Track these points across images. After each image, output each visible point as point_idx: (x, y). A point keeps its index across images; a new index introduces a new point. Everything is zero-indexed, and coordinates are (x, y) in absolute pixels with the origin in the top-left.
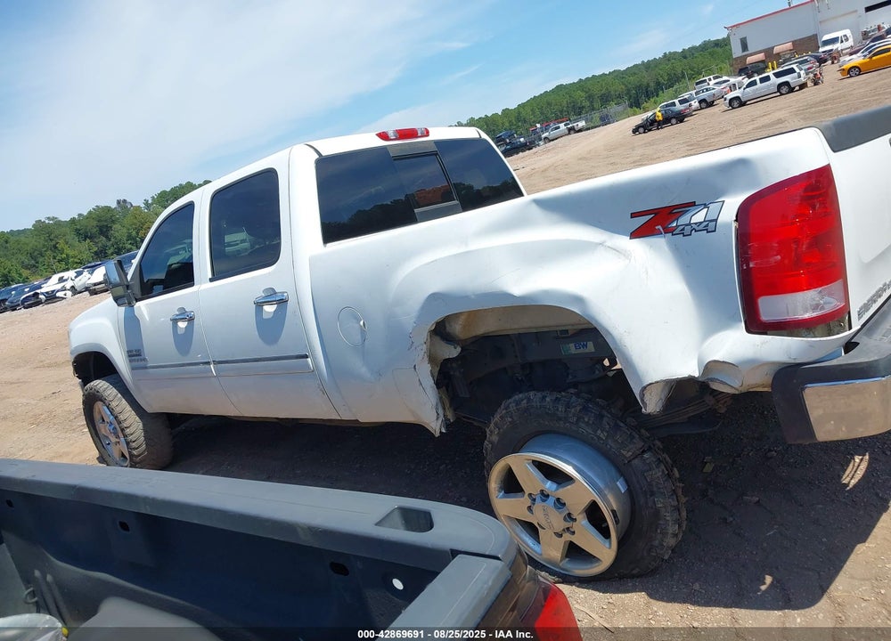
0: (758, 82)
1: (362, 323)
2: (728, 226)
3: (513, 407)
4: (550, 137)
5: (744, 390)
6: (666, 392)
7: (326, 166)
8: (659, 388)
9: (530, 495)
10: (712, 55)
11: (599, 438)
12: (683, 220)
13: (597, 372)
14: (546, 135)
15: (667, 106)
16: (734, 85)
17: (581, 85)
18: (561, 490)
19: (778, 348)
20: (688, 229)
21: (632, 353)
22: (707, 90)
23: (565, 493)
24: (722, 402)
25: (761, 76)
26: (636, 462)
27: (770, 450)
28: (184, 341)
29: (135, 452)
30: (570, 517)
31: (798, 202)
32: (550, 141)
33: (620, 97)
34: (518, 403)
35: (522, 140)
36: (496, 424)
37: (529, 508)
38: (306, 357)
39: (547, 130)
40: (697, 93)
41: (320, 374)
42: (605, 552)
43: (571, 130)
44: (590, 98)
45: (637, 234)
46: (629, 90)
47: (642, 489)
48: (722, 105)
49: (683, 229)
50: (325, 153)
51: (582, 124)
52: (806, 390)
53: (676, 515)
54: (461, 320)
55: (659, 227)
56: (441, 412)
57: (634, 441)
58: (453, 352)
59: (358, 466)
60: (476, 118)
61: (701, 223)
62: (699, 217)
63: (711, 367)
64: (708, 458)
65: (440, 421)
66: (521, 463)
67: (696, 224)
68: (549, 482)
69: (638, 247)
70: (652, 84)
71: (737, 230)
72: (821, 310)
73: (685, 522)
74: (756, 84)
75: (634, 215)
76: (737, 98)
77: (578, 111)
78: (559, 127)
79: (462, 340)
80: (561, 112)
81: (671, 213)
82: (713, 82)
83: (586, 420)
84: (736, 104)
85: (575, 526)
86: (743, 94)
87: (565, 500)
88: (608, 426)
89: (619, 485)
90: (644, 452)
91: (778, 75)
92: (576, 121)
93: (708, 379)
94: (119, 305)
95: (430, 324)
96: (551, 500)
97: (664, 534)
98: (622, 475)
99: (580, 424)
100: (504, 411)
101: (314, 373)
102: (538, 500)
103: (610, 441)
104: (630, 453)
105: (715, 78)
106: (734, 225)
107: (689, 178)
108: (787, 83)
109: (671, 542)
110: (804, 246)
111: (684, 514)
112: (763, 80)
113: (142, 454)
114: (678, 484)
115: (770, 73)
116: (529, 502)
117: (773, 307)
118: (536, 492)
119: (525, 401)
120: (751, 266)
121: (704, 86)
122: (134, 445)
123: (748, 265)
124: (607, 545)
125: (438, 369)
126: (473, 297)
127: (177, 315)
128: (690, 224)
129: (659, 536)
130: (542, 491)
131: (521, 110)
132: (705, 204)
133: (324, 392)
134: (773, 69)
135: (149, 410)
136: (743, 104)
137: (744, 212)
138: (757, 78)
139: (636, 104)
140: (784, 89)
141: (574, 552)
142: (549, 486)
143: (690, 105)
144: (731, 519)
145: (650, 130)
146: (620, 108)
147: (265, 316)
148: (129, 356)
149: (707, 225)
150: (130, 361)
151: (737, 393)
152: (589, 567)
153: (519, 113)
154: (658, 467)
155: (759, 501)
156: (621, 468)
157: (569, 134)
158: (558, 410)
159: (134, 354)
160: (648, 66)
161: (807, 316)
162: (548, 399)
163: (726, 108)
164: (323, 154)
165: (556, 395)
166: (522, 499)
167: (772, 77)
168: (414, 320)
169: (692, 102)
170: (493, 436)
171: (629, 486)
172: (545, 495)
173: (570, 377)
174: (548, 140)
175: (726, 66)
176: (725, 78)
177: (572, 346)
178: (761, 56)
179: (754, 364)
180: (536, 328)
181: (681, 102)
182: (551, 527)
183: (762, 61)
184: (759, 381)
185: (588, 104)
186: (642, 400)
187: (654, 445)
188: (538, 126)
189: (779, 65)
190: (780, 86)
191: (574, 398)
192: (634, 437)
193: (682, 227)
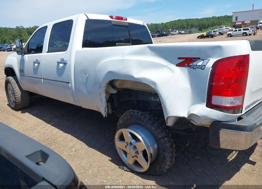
0: (238, 30)
1: (87, 76)
2: (209, 68)
3: (128, 114)
4: (173, 34)
5: (200, 125)
6: (175, 120)
7: (89, 22)
8: (174, 118)
9: (127, 142)
10: (226, 20)
11: (152, 129)
12: (195, 63)
13: (159, 108)
14: (172, 33)
15: (209, 32)
16: (231, 30)
17: (186, 20)
18: (136, 143)
19: (215, 114)
20: (195, 67)
21: (167, 105)
22: (222, 30)
23: (137, 144)
24: (194, 127)
25: (239, 29)
26: (162, 140)
27: (208, 143)
28: (36, 70)
29: (17, 101)
30: (137, 152)
31: (235, 65)
32: (173, 35)
33: (196, 26)
34: (130, 113)
35: (165, 33)
36: (122, 118)
37: (126, 147)
38: (69, 83)
39: (172, 31)
40: (219, 30)
41: (72, 89)
42: (146, 166)
43: (180, 33)
44: (188, 25)
45: (178, 65)
46: (199, 25)
47: (162, 148)
48: (225, 35)
49: (194, 67)
50: (90, 18)
51: (183, 32)
52: (221, 131)
53: (171, 159)
54: (119, 82)
55: (186, 64)
56: (107, 110)
57: (163, 133)
58: (114, 92)
59: (82, 120)
60: (153, 24)
61: (200, 66)
62: (200, 63)
63: (191, 115)
64: (188, 142)
65: (106, 113)
66: (126, 132)
67: (198, 65)
68: (133, 140)
69: (178, 70)
70: (207, 25)
71: (212, 71)
72: (233, 104)
73: (173, 162)
74: (237, 31)
75: (179, 58)
76: (230, 34)
77: (183, 28)
78: (176, 32)
79: (119, 89)
80: (178, 27)
81: (191, 60)
82: (225, 28)
83: (149, 123)
84: (229, 36)
85: (138, 156)
86: (232, 33)
87: (136, 146)
88: (155, 126)
89: (155, 146)
90: (165, 137)
91: (244, 30)
92: (182, 31)
93: (190, 119)
94: (18, 54)
95: (107, 81)
96: (133, 146)
97: (166, 165)
98: (157, 142)
99: (148, 124)
100: (125, 114)
101: (71, 88)
102: (129, 145)
103: (155, 131)
104: (161, 137)
105: (225, 27)
106: (211, 69)
107: (200, 49)
108: (246, 33)
109: (167, 167)
110: (233, 81)
111: (174, 159)
112: (239, 30)
113: (19, 102)
114: (174, 150)
115: (242, 29)
116: (126, 145)
117: (216, 100)
118: (129, 142)
119: (132, 112)
120: (213, 84)
121: (222, 28)
122: (17, 99)
123: (212, 84)
124: (147, 164)
125: (109, 96)
126: (122, 75)
127: (35, 61)
128: (196, 65)
129: (164, 165)
130: (130, 142)
131: (167, 24)
132: (203, 59)
133: (73, 96)
134: (243, 28)
135: (24, 89)
136: (231, 36)
137: (215, 65)
138: (238, 29)
139: (200, 30)
140: (245, 34)
141: (136, 163)
142: (133, 141)
143: (216, 33)
144: (189, 163)
145: (202, 38)
146: (195, 30)
147: (60, 67)
148: (20, 71)
149: (202, 67)
150: (20, 73)
151: (198, 125)
152: (140, 169)
153: (166, 25)
154: (168, 143)
155: (199, 159)
156: (157, 141)
157: (179, 34)
158: (141, 117)
159: (22, 71)
160: (207, 19)
161: (228, 105)
162: (139, 113)
163: (226, 36)
164: (89, 18)
165: (142, 112)
166: (124, 143)
167: (242, 30)
168: (102, 78)
169: (217, 33)
170: (121, 121)
171: (158, 146)
172: (131, 144)
173: (150, 107)
174: (172, 34)
175: (230, 24)
176: (228, 27)
177: (153, 98)
178: (240, 23)
179: (206, 118)
180: (143, 90)
181: (214, 32)
182: (131, 154)
183: (240, 25)
184: (207, 123)
185: (186, 27)
186: (167, 121)
187: (169, 136)
188: (170, 30)
189: (245, 27)
190: (244, 33)
191: (147, 115)
192: (163, 132)
193: (193, 66)
